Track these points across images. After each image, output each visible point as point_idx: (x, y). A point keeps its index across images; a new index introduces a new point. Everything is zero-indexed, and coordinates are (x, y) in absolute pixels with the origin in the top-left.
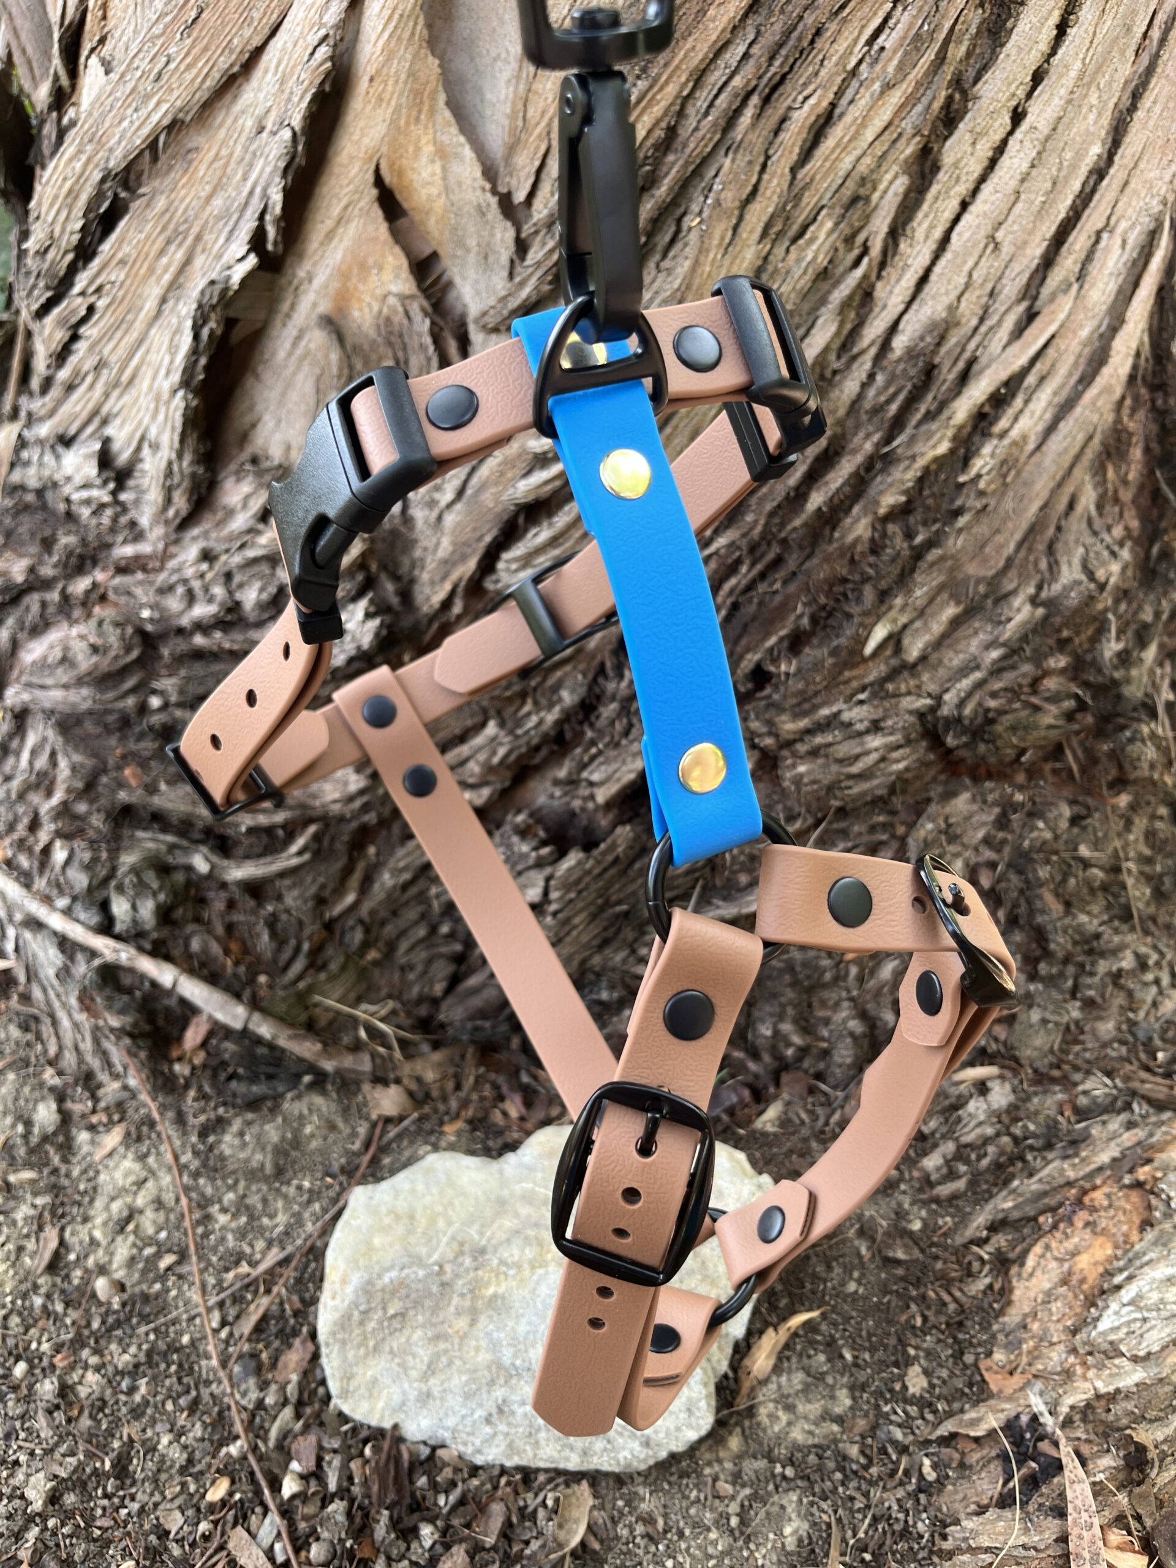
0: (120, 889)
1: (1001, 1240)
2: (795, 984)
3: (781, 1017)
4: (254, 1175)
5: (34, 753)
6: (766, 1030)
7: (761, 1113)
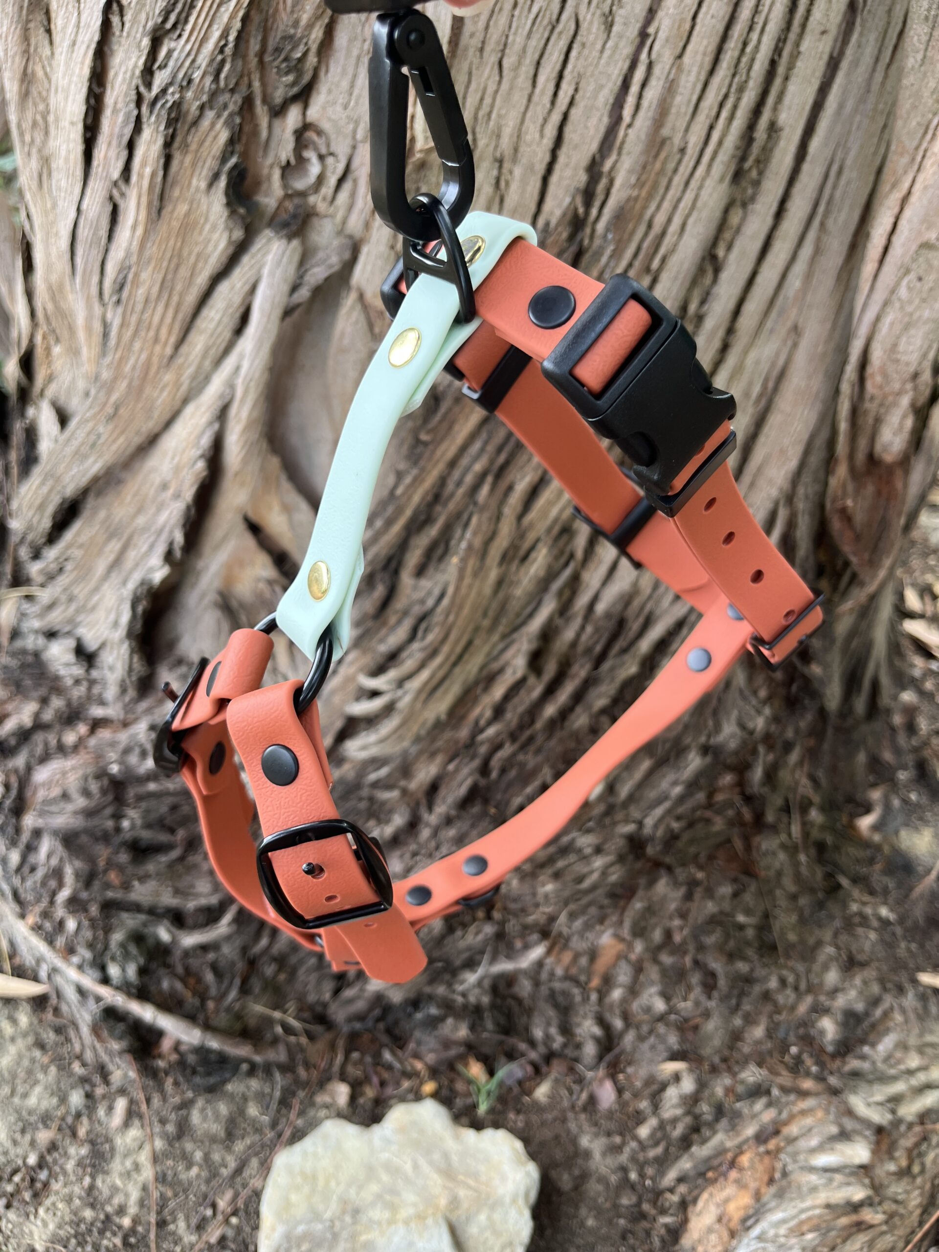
0: (113, 959)
1: (682, 1189)
2: (556, 1006)
3: (548, 1024)
4: (213, 1139)
5: (49, 856)
6: (538, 1033)
7: (538, 1085)
